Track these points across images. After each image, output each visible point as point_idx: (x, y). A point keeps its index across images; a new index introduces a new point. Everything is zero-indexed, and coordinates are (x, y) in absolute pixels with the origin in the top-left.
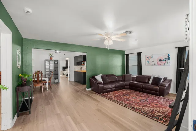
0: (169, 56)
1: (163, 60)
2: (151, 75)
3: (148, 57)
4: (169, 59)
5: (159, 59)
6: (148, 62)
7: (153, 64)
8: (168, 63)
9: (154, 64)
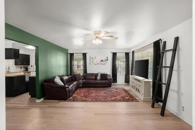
0: (107, 58)
1: (104, 61)
2: (98, 73)
3: (92, 58)
4: (107, 60)
5: (101, 60)
6: (92, 62)
7: (96, 63)
8: (107, 63)
9: (98, 64)
